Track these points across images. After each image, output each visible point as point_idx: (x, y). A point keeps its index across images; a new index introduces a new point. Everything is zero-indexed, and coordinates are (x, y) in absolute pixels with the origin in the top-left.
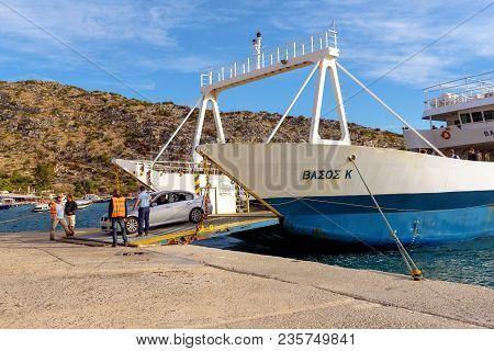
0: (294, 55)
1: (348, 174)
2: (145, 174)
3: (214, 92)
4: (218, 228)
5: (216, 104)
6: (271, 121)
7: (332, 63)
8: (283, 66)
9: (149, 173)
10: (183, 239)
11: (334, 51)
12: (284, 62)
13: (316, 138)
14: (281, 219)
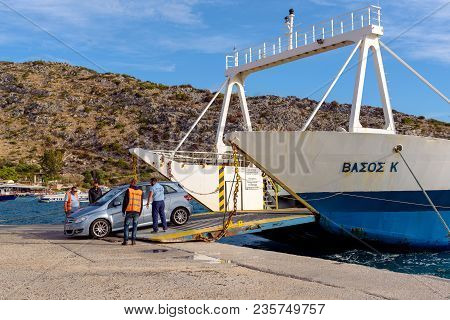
0: (331, 34)
1: (393, 167)
2: (165, 165)
3: (241, 75)
4: (247, 224)
5: (242, 89)
6: (300, 106)
7: (375, 43)
8: (319, 46)
9: (169, 164)
10: (209, 235)
11: (377, 29)
12: (320, 41)
13: (357, 126)
14: (317, 217)
